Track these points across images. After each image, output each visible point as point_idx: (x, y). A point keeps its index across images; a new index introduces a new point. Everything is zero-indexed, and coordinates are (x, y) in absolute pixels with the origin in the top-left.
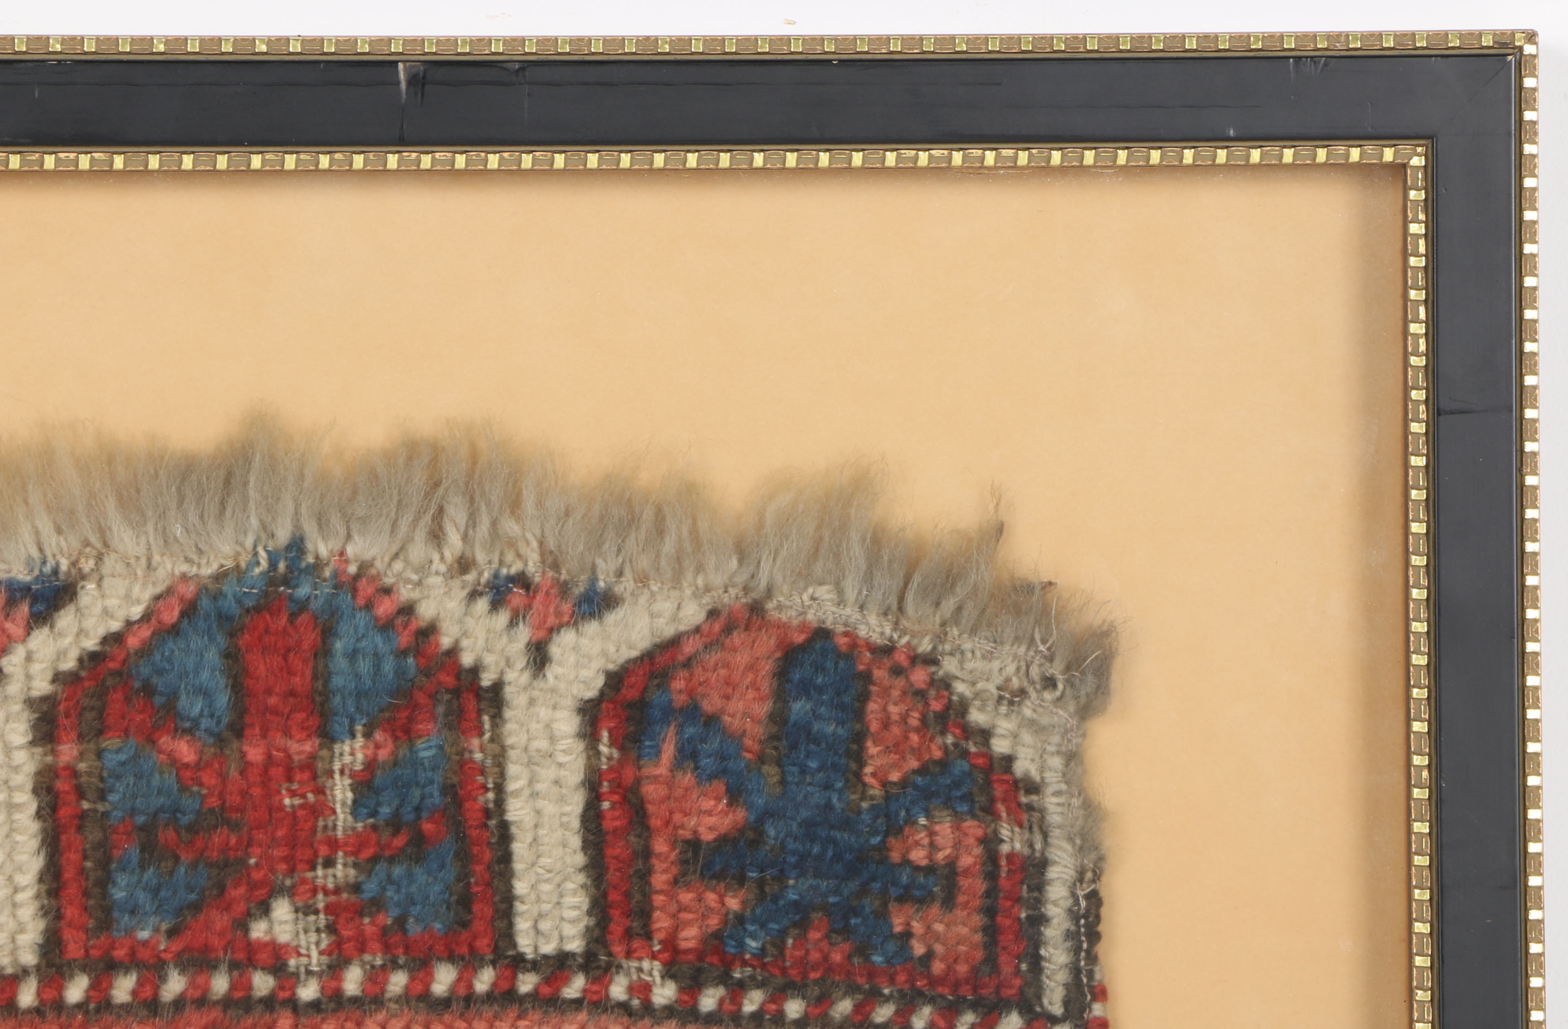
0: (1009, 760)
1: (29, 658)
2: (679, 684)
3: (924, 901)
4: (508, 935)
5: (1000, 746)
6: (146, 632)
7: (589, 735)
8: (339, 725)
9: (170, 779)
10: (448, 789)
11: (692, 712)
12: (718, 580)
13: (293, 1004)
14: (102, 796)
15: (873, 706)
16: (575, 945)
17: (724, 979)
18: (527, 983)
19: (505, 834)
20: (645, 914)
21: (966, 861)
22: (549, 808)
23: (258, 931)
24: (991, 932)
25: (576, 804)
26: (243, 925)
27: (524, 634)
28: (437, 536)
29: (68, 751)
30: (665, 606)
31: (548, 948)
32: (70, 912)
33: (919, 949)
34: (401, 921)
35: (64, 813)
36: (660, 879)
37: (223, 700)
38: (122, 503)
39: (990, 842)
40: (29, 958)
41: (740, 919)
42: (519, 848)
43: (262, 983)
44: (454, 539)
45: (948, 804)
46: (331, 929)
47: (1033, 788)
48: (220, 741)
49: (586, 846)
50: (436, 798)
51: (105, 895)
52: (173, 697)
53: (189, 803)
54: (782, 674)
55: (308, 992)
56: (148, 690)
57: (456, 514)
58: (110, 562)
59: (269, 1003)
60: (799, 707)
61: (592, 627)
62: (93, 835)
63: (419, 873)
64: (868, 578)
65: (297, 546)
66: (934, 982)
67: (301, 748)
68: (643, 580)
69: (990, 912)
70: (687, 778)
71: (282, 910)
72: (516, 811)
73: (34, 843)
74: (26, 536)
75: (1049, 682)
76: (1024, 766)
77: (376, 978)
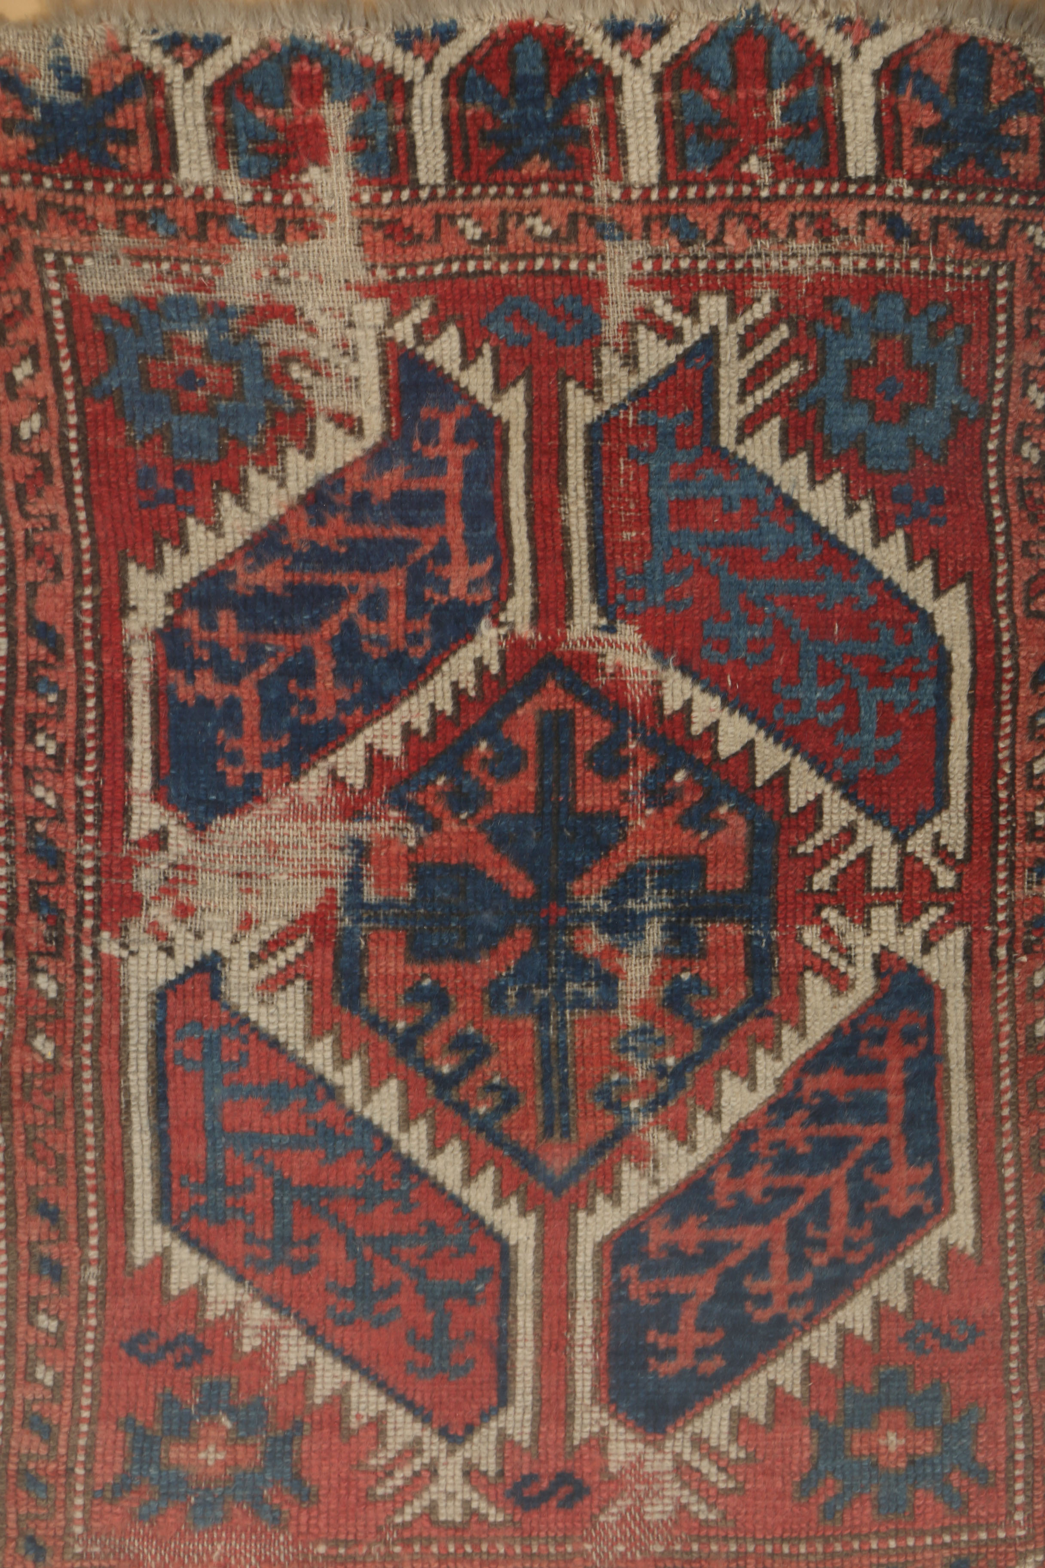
1: (652, 57)
2: (913, 62)
3: (1015, 150)
4: (844, 169)
6: (697, 45)
7: (877, 84)
8: (775, 82)
9: (708, 106)
10: (820, 109)
11: (919, 74)
12: (930, 17)
13: (759, 198)
14: (682, 114)
15: (995, 69)
16: (872, 173)
17: (933, 185)
18: (852, 189)
19: (842, 127)
20: (900, 159)
21: (1033, 133)
22: (861, 116)
23: (744, 168)
25: (871, 114)
26: (738, 166)
27: (850, 43)
29: (668, 95)
30: (908, 29)
31: (861, 174)
32: (670, 161)
33: (1013, 171)
34: (801, 164)
35: (667, 120)
36: (906, 144)
37: (728, 73)
40: (655, 180)
41: (939, 161)
42: (849, 133)
43: (746, 190)
44: (821, 4)
45: (1026, 109)
46: (773, 168)
48: (728, 90)
49: (876, 131)
50: (815, 112)
51: (683, 154)
52: (709, 72)
53: (716, 116)
54: (956, 57)
55: (765, 193)
56: (699, 69)
58: (683, 17)
59: (749, 198)
60: (964, 70)
61: (878, 39)
62: (679, 130)
63: (809, 145)
64: (993, 13)
65: (757, 8)
66: (1019, 184)
67: (760, 92)
68: (899, 19)
70: (917, 102)
71: (754, 160)
72: (848, 117)
73: (655, 133)
74: (650, 5)
77: (791, 188)
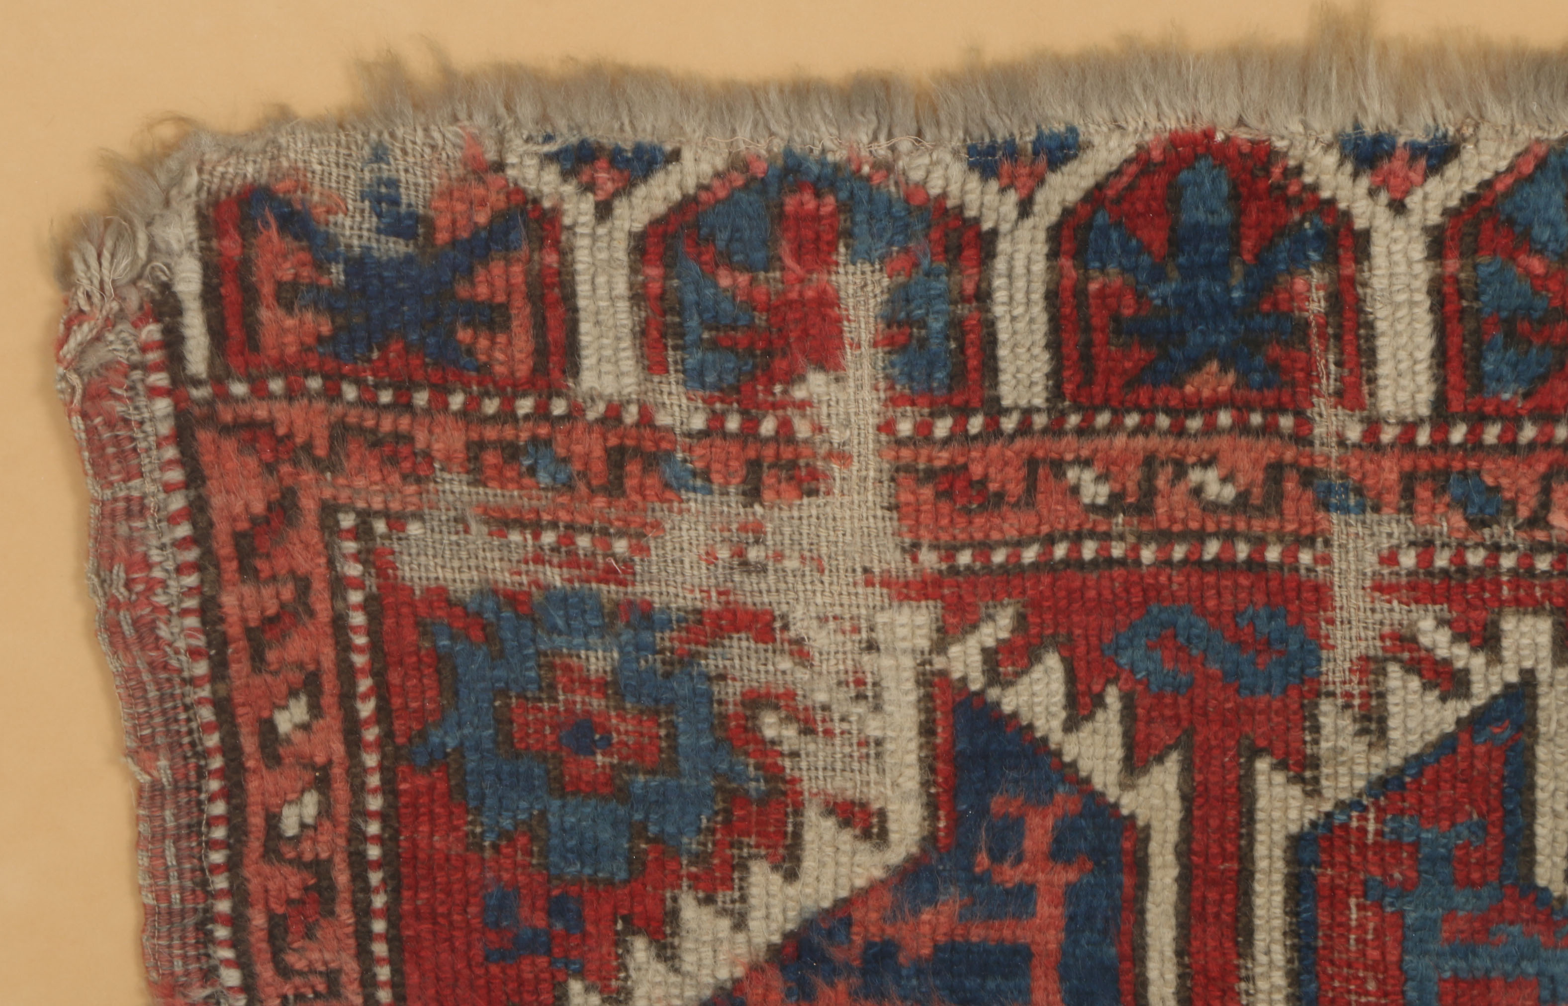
1: (1426, 198)
6: (1509, 180)
9: (1526, 286)
14: (1477, 297)
29: (1452, 265)
32: (1453, 379)
35: (1449, 308)
37: (1564, 230)
38: (1494, 86)
40: (1424, 411)
48: (1562, 258)
51: (1478, 368)
52: (1529, 227)
53: (1540, 303)
56: (1511, 221)
58: (1484, 130)
62: (1471, 324)
73: (1428, 330)
74: (1425, 110)
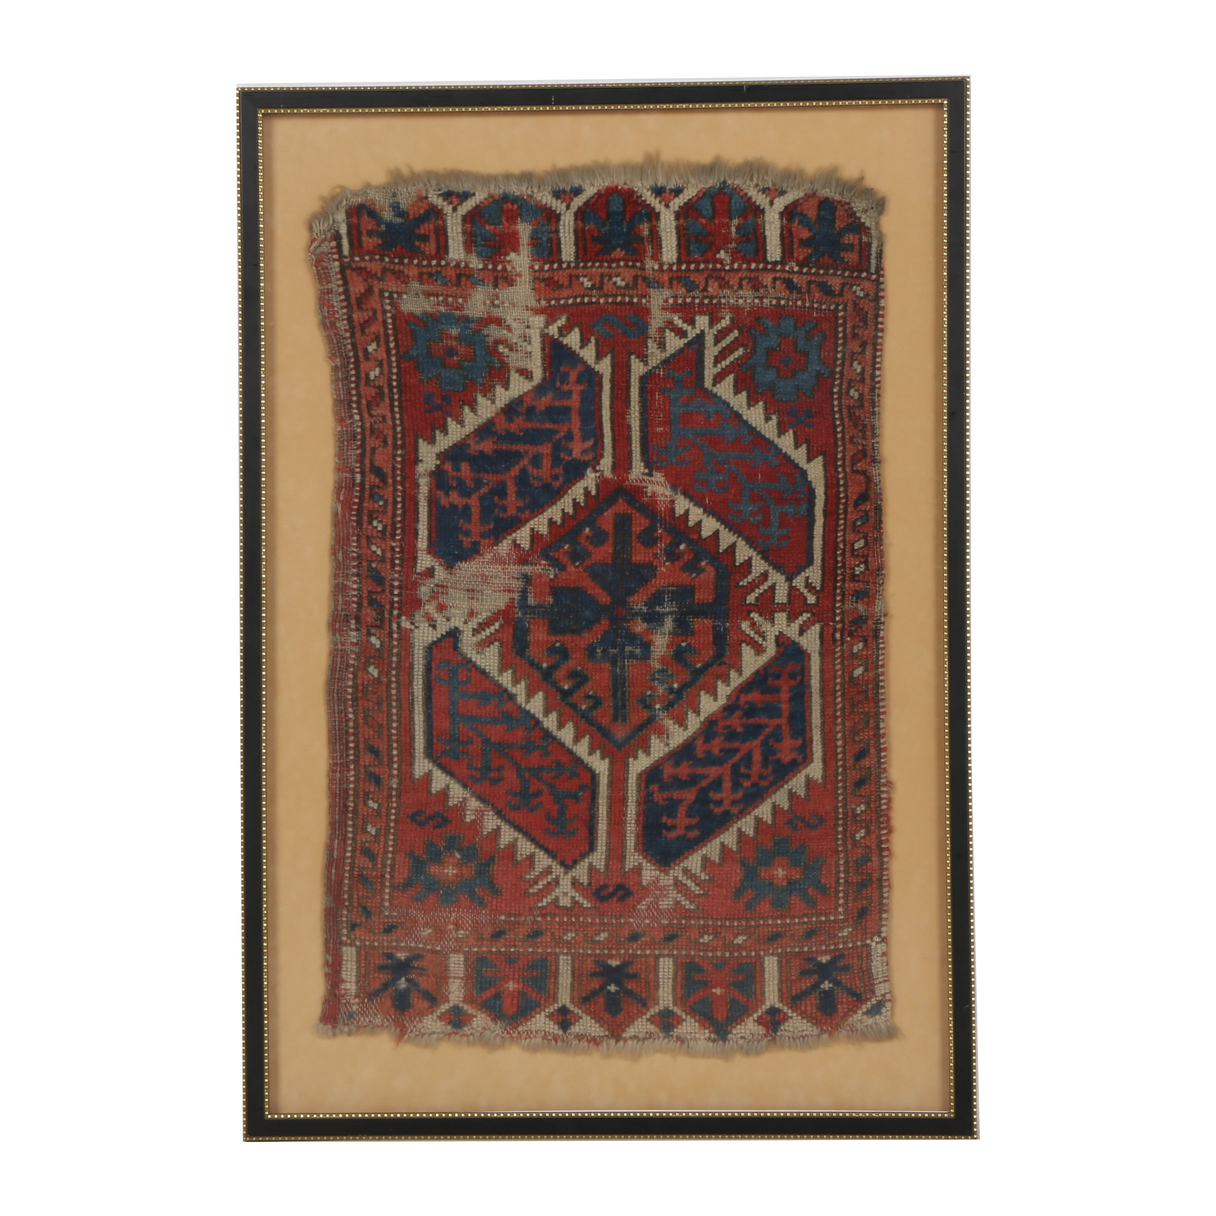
0: (864, 223)
1: (674, 203)
2: (799, 208)
3: (847, 251)
4: (766, 257)
5: (863, 220)
6: (696, 199)
7: (781, 218)
8: (733, 216)
9: (701, 227)
10: (754, 229)
11: (801, 214)
12: (807, 188)
13: (724, 270)
14: (688, 230)
15: (837, 213)
16: (779, 259)
17: (808, 266)
18: (769, 267)
19: (765, 238)
20: (792, 253)
21: (856, 243)
22: (774, 233)
23: (718, 256)
24: (860, 257)
25: (779, 232)
26: (715, 255)
27: (768, 199)
28: (752, 180)
29: (682, 221)
30: (796, 193)
31: (773, 260)
32: (682, 252)
33: (846, 260)
34: (745, 254)
35: (681, 233)
36: (795, 246)
37: (711, 211)
38: (691, 173)
39: (860, 239)
40: (675, 261)
41: (811, 254)
42: (768, 240)
43: (719, 266)
44: (755, 180)
45: (852, 232)
46: (732, 256)
47: (869, 229)
48: (710, 219)
49: (781, 240)
50: (752, 231)
51: (689, 249)
52: (701, 211)
53: (704, 231)
54: (819, 206)
55: (727, 268)
56: (697, 210)
57: (756, 175)
58: (689, 185)
59: (720, 270)
60: (822, 213)
61: (782, 197)
62: (686, 237)
63: (748, 245)
64: (836, 188)
65: (725, 182)
66: (849, 266)
67: (726, 221)
68: (792, 188)
69: (860, 253)
70: (800, 227)
71: (722, 252)
72: (767, 233)
73: (675, 239)
74: (674, 180)
75: (872, 208)
76: (867, 224)
77: (740, 266)
